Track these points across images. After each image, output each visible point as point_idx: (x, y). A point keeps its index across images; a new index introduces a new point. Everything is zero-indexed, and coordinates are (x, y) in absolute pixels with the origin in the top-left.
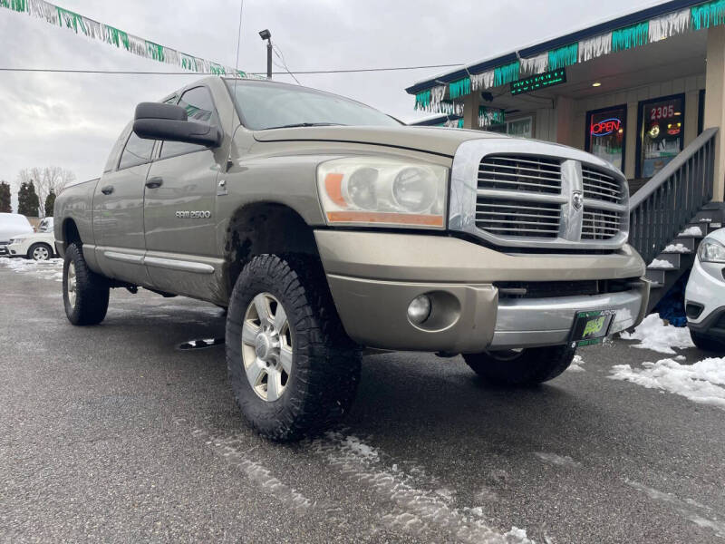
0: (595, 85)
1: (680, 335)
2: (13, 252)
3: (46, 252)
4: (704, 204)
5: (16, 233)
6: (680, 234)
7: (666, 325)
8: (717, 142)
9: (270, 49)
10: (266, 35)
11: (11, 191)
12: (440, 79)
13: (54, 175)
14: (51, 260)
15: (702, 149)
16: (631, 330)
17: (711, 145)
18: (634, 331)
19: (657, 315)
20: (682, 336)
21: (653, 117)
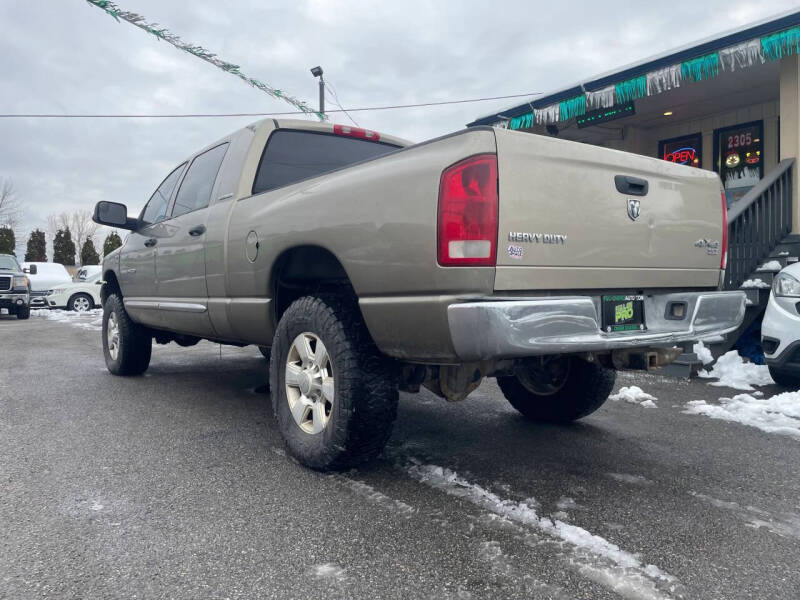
0: (667, 114)
1: (760, 373)
2: (53, 303)
3: (87, 303)
4: (783, 237)
5: (55, 284)
6: (759, 269)
7: (745, 362)
8: (794, 172)
9: (322, 86)
10: (318, 72)
11: (47, 239)
12: (502, 114)
13: (84, 219)
14: (92, 311)
15: (778, 181)
16: (709, 368)
17: (788, 175)
18: (712, 369)
19: (735, 352)
20: (761, 374)
21: (730, 146)
